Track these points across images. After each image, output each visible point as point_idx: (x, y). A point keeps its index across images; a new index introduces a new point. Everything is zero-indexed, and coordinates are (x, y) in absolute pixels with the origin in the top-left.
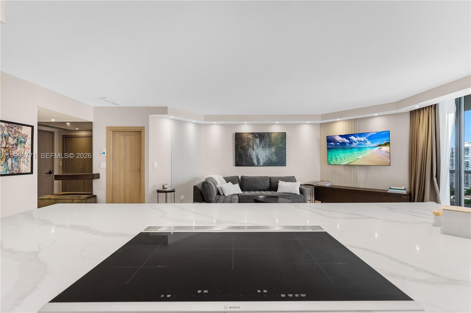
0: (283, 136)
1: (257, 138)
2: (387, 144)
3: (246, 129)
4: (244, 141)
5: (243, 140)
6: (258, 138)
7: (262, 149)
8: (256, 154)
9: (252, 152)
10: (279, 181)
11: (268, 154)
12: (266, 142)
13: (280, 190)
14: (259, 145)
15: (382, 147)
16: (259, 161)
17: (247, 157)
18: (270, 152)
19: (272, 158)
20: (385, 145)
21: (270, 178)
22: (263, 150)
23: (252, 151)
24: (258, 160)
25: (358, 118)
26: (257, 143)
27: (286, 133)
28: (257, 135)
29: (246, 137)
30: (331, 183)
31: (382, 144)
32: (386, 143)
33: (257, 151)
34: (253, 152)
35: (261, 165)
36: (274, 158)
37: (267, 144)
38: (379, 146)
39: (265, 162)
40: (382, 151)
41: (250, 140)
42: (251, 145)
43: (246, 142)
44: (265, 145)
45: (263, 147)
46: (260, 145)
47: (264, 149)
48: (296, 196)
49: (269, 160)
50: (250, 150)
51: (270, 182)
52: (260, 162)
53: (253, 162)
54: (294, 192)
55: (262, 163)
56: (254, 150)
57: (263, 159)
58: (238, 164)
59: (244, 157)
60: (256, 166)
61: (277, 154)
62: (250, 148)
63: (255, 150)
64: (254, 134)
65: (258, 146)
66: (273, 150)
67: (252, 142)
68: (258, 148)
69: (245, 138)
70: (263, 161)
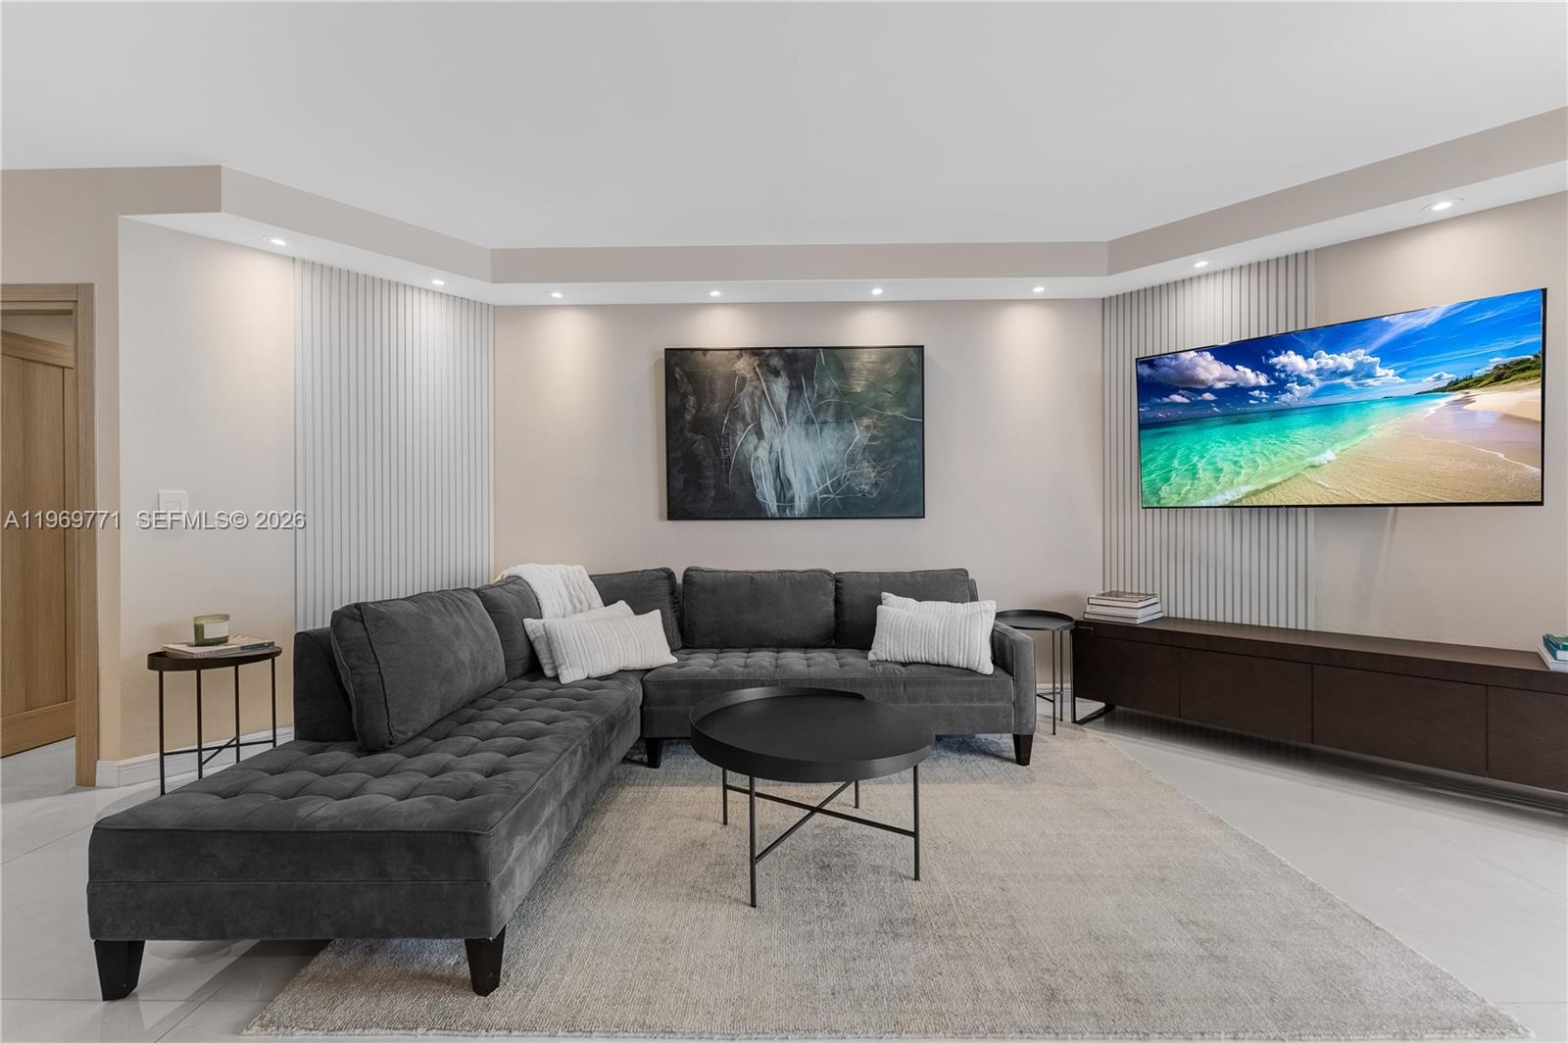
0: (912, 365)
1: (777, 373)
2: (1528, 367)
3: (719, 328)
4: (712, 392)
5: (707, 387)
6: (782, 373)
7: (803, 433)
8: (774, 456)
9: (751, 447)
10: (885, 594)
11: (831, 458)
12: (821, 397)
13: (886, 646)
14: (787, 409)
15: (1472, 392)
16: (789, 494)
17: (727, 471)
18: (841, 447)
19: (855, 475)
21: (837, 580)
22: (807, 434)
23: (753, 439)
24: (783, 486)
25: (1318, 251)
26: (777, 399)
27: (922, 347)
28: (776, 362)
29: (719, 368)
30: (1157, 608)
31: (1478, 373)
32: (1507, 367)
33: (776, 442)
34: (756, 448)
35: (797, 513)
36: (867, 477)
37: (829, 404)
38: (1454, 386)
39: (819, 497)
40: (1473, 414)
41: (741, 386)
42: (747, 409)
43: (719, 394)
44: (817, 411)
45: (809, 421)
46: (792, 411)
47: (811, 429)
48: (972, 683)
49: (839, 485)
50: (743, 439)
51: (837, 601)
52: (792, 500)
53: (756, 498)
54: (958, 659)
55: (801, 505)
56: (760, 435)
57: (809, 481)
58: (679, 509)
59: (709, 473)
60: (773, 518)
61: (877, 454)
62: (739, 426)
63: (766, 434)
64: (758, 355)
65: (781, 418)
66: (859, 435)
67: (752, 395)
68: (782, 424)
69: (716, 377)
70: (809, 492)
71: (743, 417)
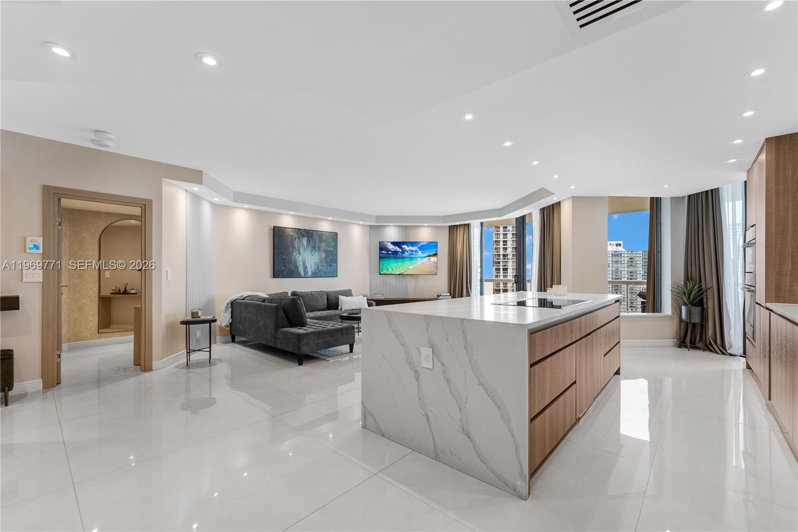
0: (335, 237)
1: (304, 236)
2: (435, 255)
3: (288, 222)
4: (287, 240)
5: (285, 238)
6: (306, 236)
7: (310, 253)
8: (303, 259)
9: (297, 257)
10: (340, 296)
11: (317, 260)
12: (314, 243)
13: (342, 307)
15: (430, 257)
16: (307, 270)
17: (292, 264)
18: (319, 257)
19: (321, 266)
20: (434, 256)
21: (328, 294)
23: (298, 255)
24: (305, 268)
25: (408, 226)
26: (304, 243)
27: (337, 233)
28: (303, 233)
29: (289, 234)
31: (431, 254)
33: (304, 255)
34: (299, 257)
35: (309, 276)
36: (324, 266)
37: (316, 246)
38: (428, 256)
39: (313, 272)
40: (430, 261)
41: (295, 239)
42: (297, 246)
44: (314, 248)
45: (312, 250)
46: (307, 247)
47: (312, 252)
49: (318, 268)
50: (295, 254)
51: (327, 299)
52: (307, 272)
53: (299, 272)
55: (310, 274)
56: (300, 254)
57: (311, 267)
58: (276, 274)
59: (286, 263)
60: (303, 277)
61: (327, 260)
62: (294, 251)
63: (301, 253)
64: (300, 230)
65: (305, 249)
66: (323, 255)
67: (298, 242)
68: (305, 251)
69: (287, 235)
70: (312, 269)
71: (295, 248)
